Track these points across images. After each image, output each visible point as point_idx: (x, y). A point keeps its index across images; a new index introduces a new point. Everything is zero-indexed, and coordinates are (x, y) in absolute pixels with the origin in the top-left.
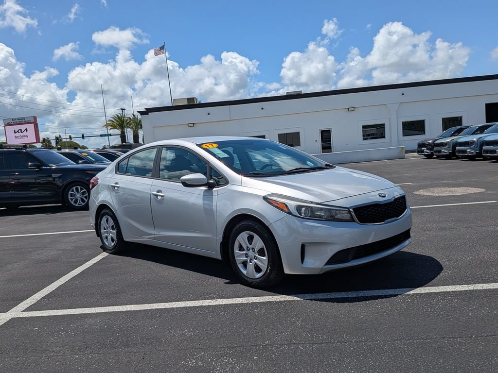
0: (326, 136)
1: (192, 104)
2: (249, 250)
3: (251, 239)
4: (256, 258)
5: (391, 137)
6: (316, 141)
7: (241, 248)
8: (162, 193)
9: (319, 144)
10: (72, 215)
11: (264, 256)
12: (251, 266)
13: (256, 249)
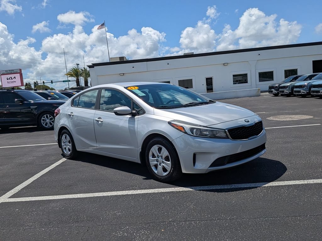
0: (209, 81)
1: (122, 61)
2: (159, 157)
3: (160, 150)
4: (163, 162)
5: (251, 82)
6: (203, 85)
7: (153, 156)
8: (101, 119)
9: (205, 87)
10: (44, 133)
11: (169, 161)
12: (160, 167)
13: (164, 157)
